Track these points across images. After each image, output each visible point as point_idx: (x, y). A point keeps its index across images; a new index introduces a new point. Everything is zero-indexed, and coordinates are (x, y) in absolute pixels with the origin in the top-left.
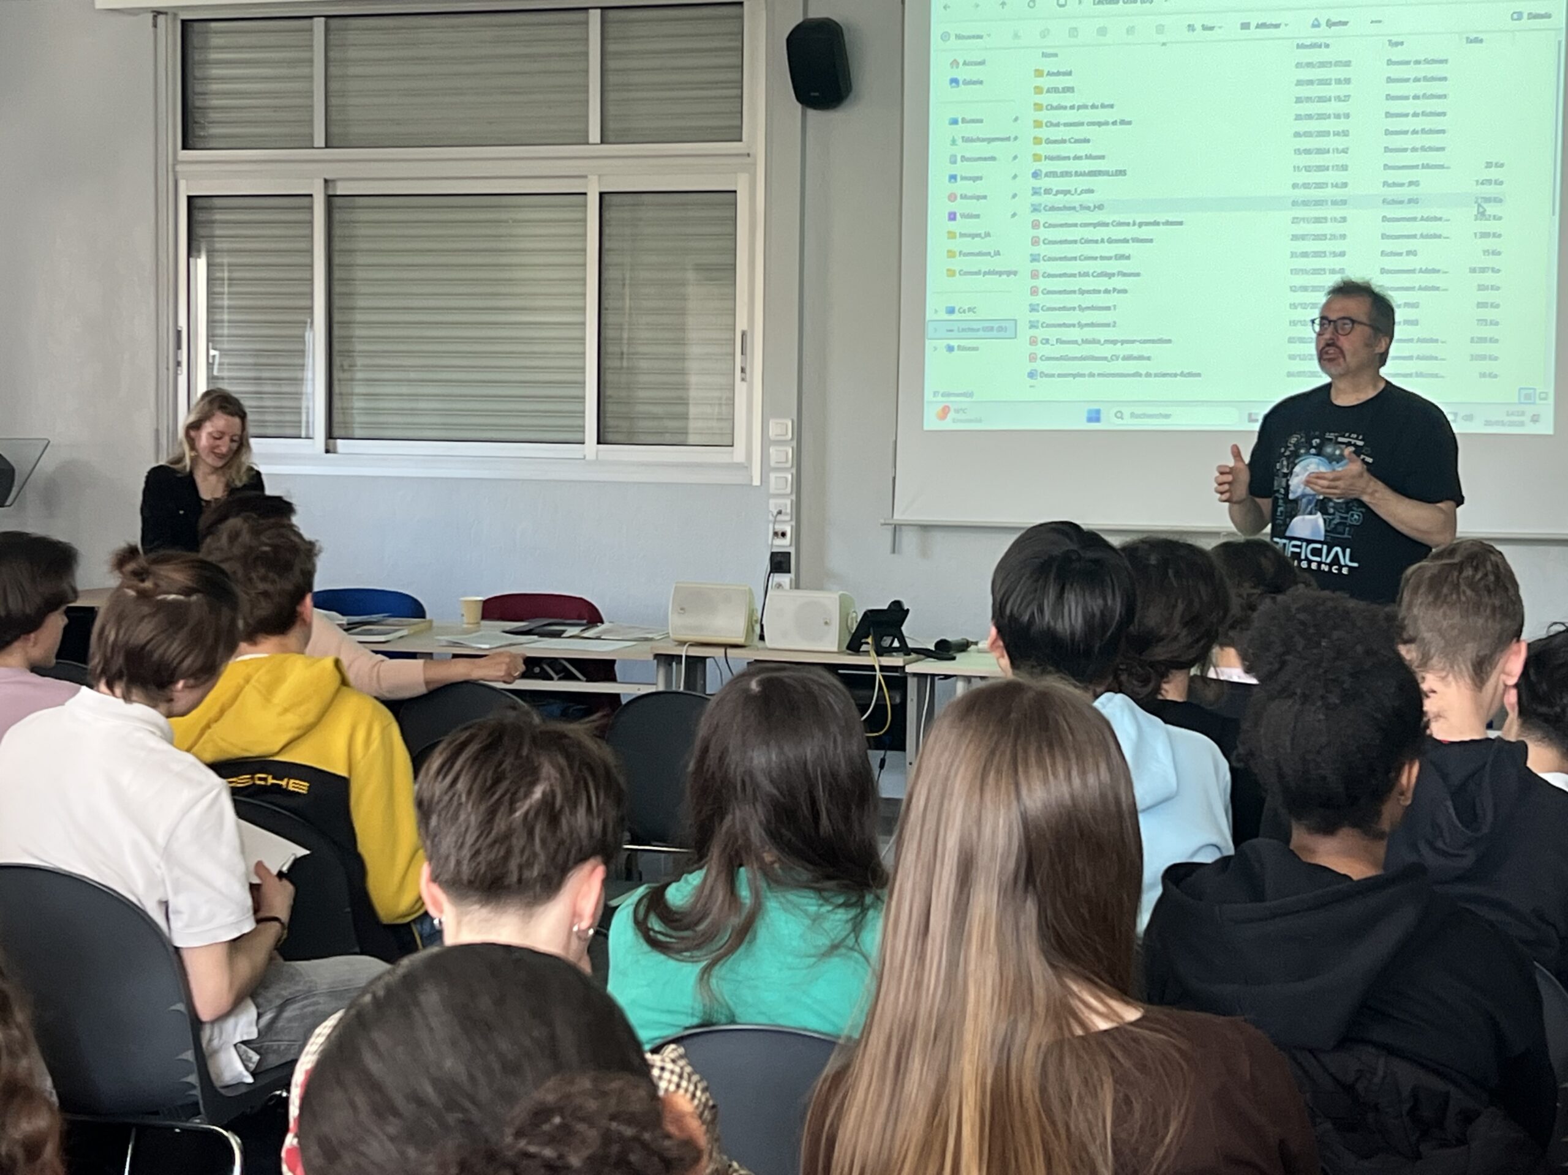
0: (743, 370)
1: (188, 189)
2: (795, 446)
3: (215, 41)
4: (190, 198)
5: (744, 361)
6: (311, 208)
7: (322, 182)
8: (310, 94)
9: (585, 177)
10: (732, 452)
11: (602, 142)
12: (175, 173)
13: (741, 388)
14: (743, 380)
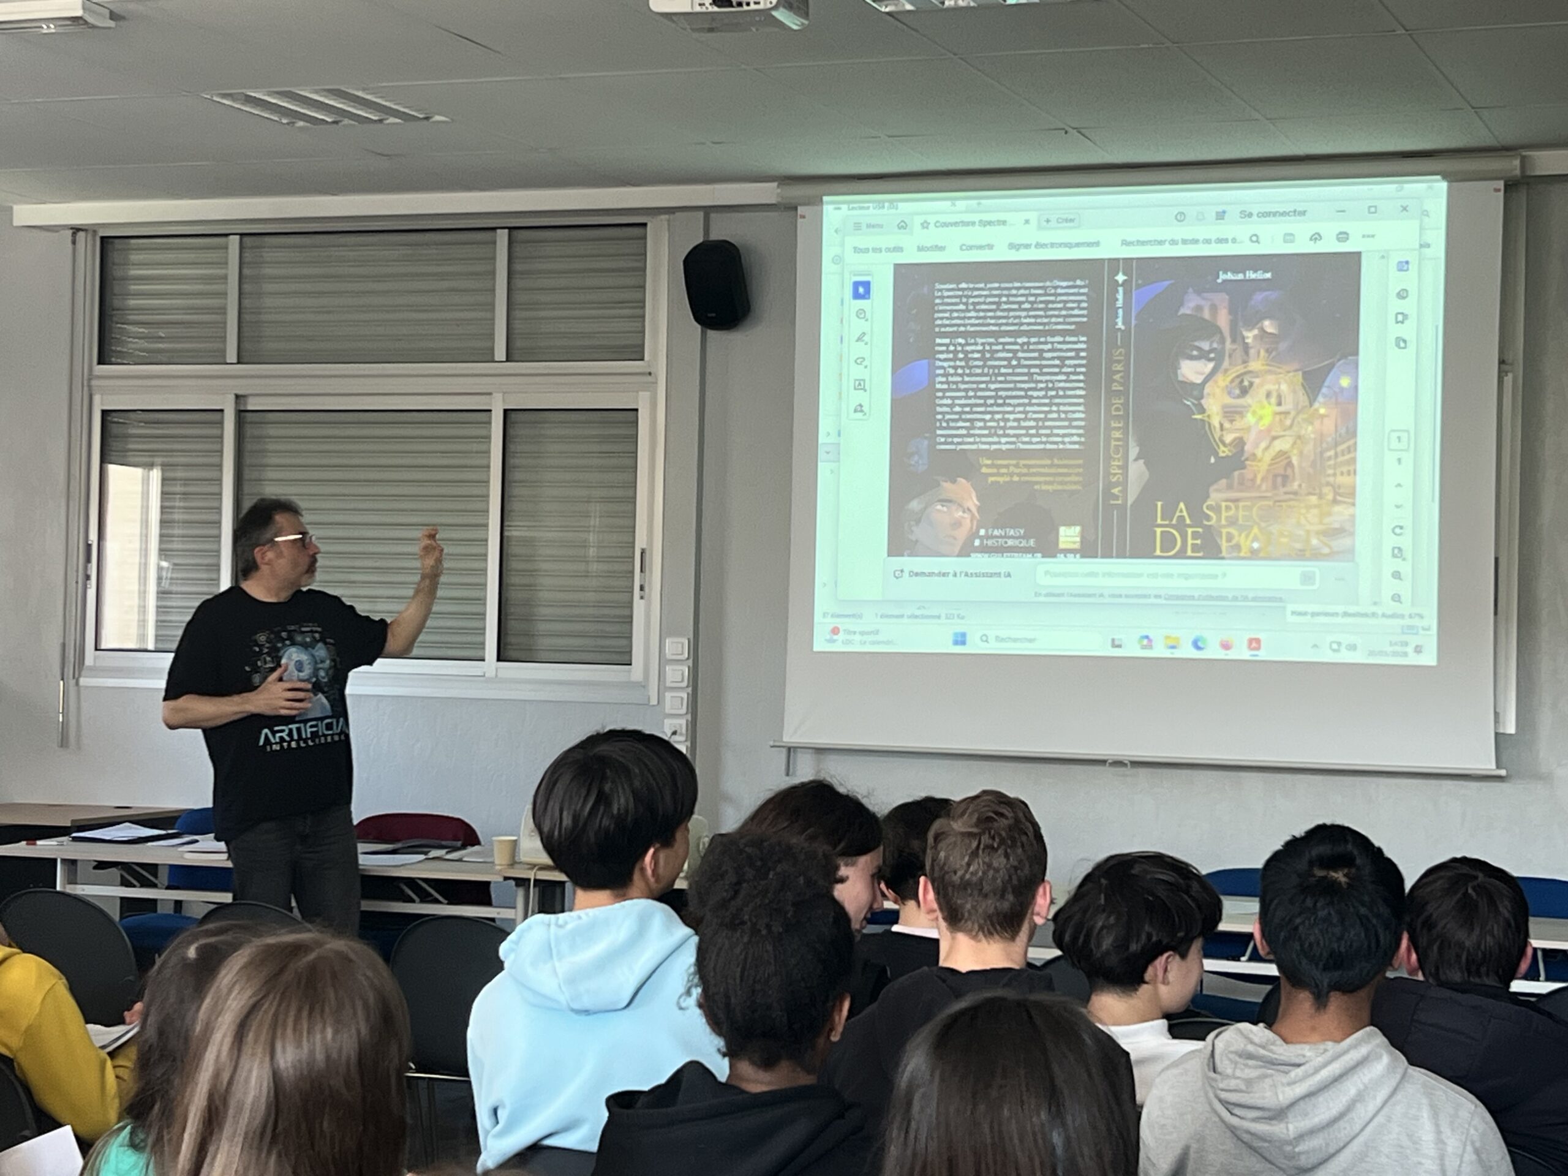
0: (642, 588)
1: (102, 404)
2: (691, 665)
3: (134, 257)
4: (105, 413)
5: (642, 579)
6: (221, 423)
7: (233, 397)
8: (223, 311)
9: (490, 394)
10: (629, 671)
11: (508, 360)
12: (90, 387)
13: (639, 606)
14: (642, 598)
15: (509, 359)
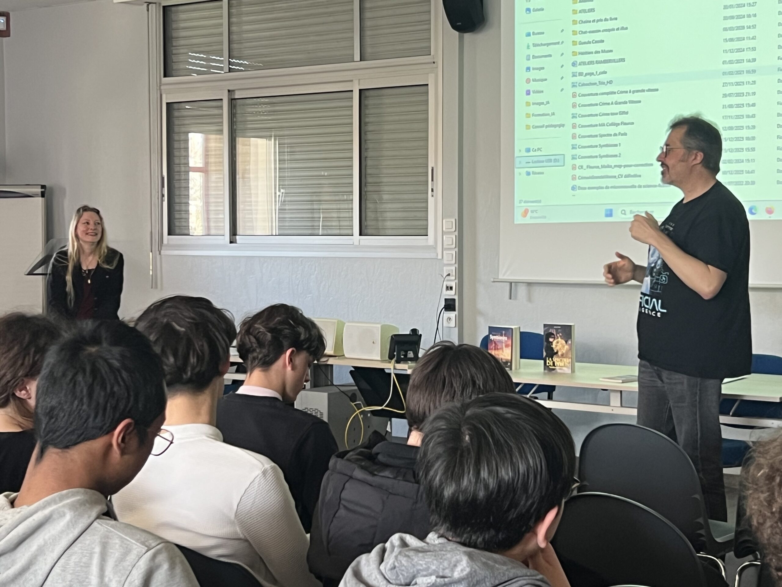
0: (432, 190)
1: (166, 99)
2: (457, 235)
3: (183, 16)
4: (167, 104)
5: (432, 185)
6: (221, 107)
7: (227, 91)
8: (221, 43)
9: (352, 81)
10: (427, 239)
12: (160, 90)
13: (431, 200)
14: (432, 196)
15: (361, 60)
